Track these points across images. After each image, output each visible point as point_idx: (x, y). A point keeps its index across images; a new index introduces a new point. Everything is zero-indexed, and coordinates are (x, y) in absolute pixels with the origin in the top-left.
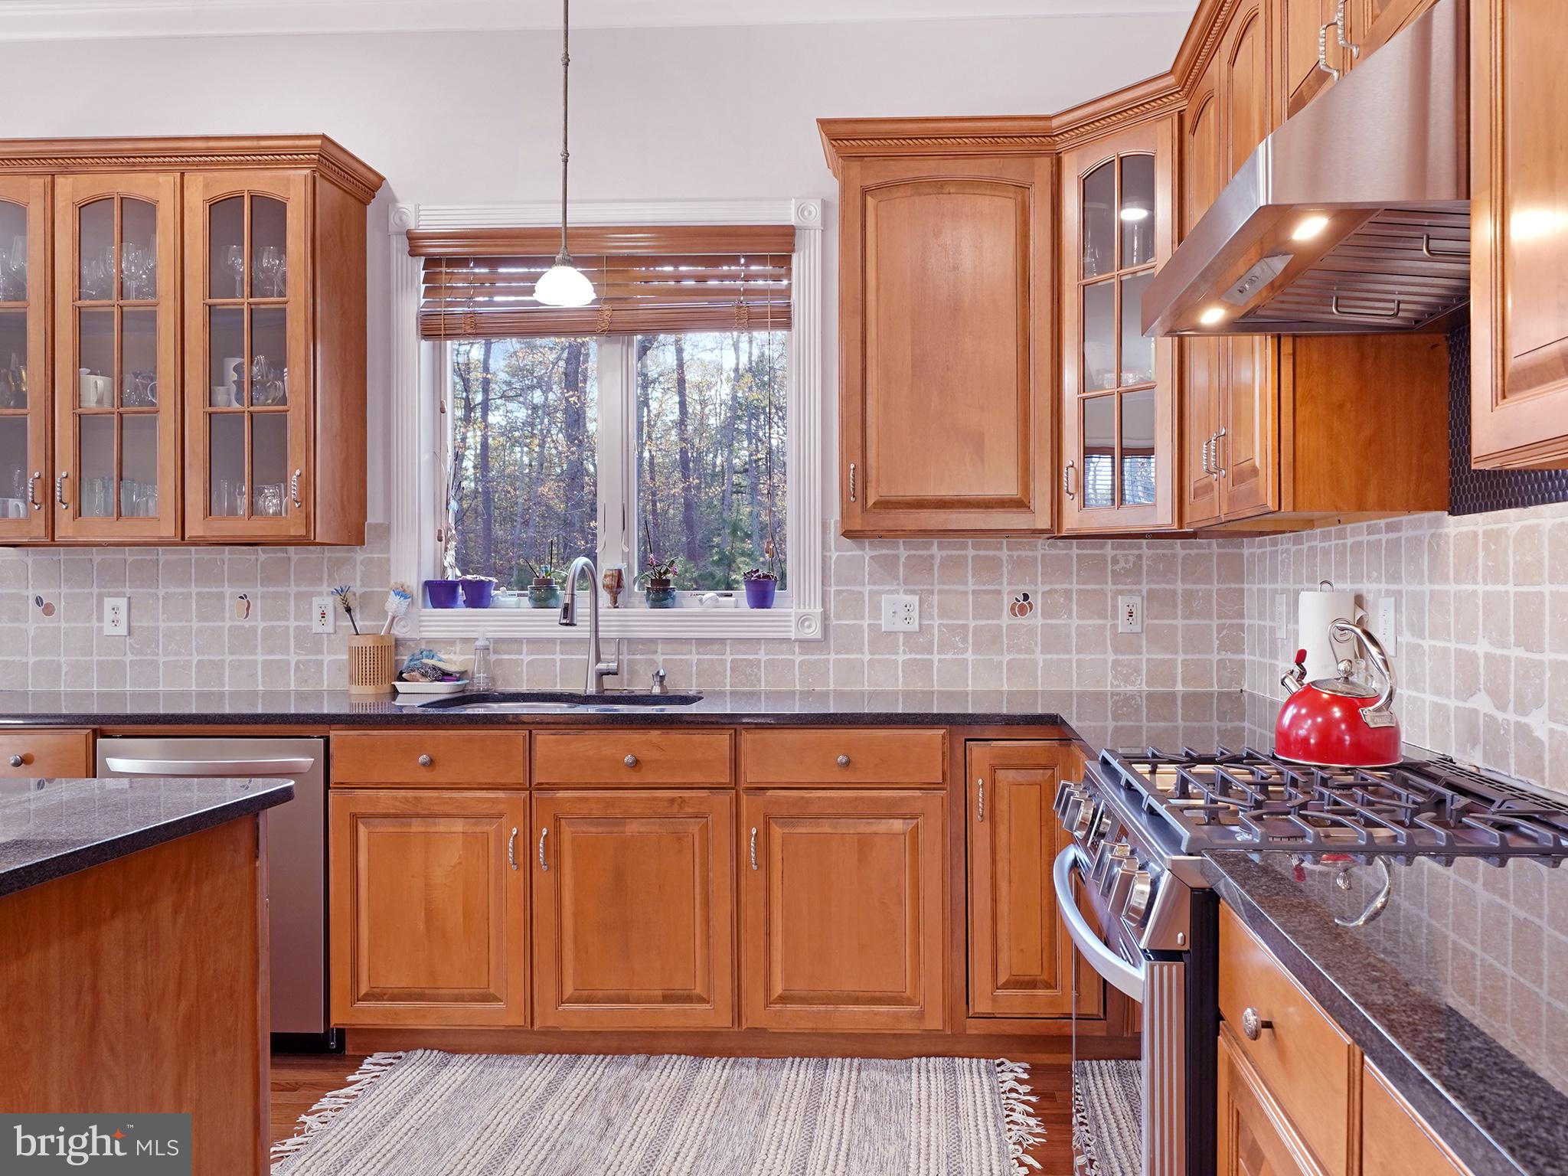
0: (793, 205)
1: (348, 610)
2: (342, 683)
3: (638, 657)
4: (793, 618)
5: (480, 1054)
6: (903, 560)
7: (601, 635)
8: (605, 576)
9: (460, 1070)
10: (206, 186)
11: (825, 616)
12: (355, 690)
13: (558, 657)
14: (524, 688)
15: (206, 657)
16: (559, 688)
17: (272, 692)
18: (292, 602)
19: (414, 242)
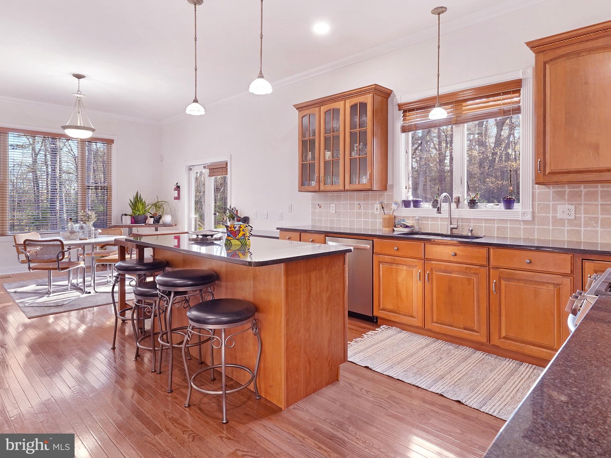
0: (521, 72)
1: (383, 208)
2: (381, 228)
3: (465, 224)
4: (520, 213)
5: (410, 332)
6: (567, 192)
7: (452, 217)
8: (455, 199)
9: (404, 334)
10: (350, 102)
11: (533, 212)
12: (384, 229)
13: (439, 223)
14: (429, 232)
15: (351, 219)
16: (439, 232)
17: (365, 229)
18: (370, 206)
19: (400, 107)
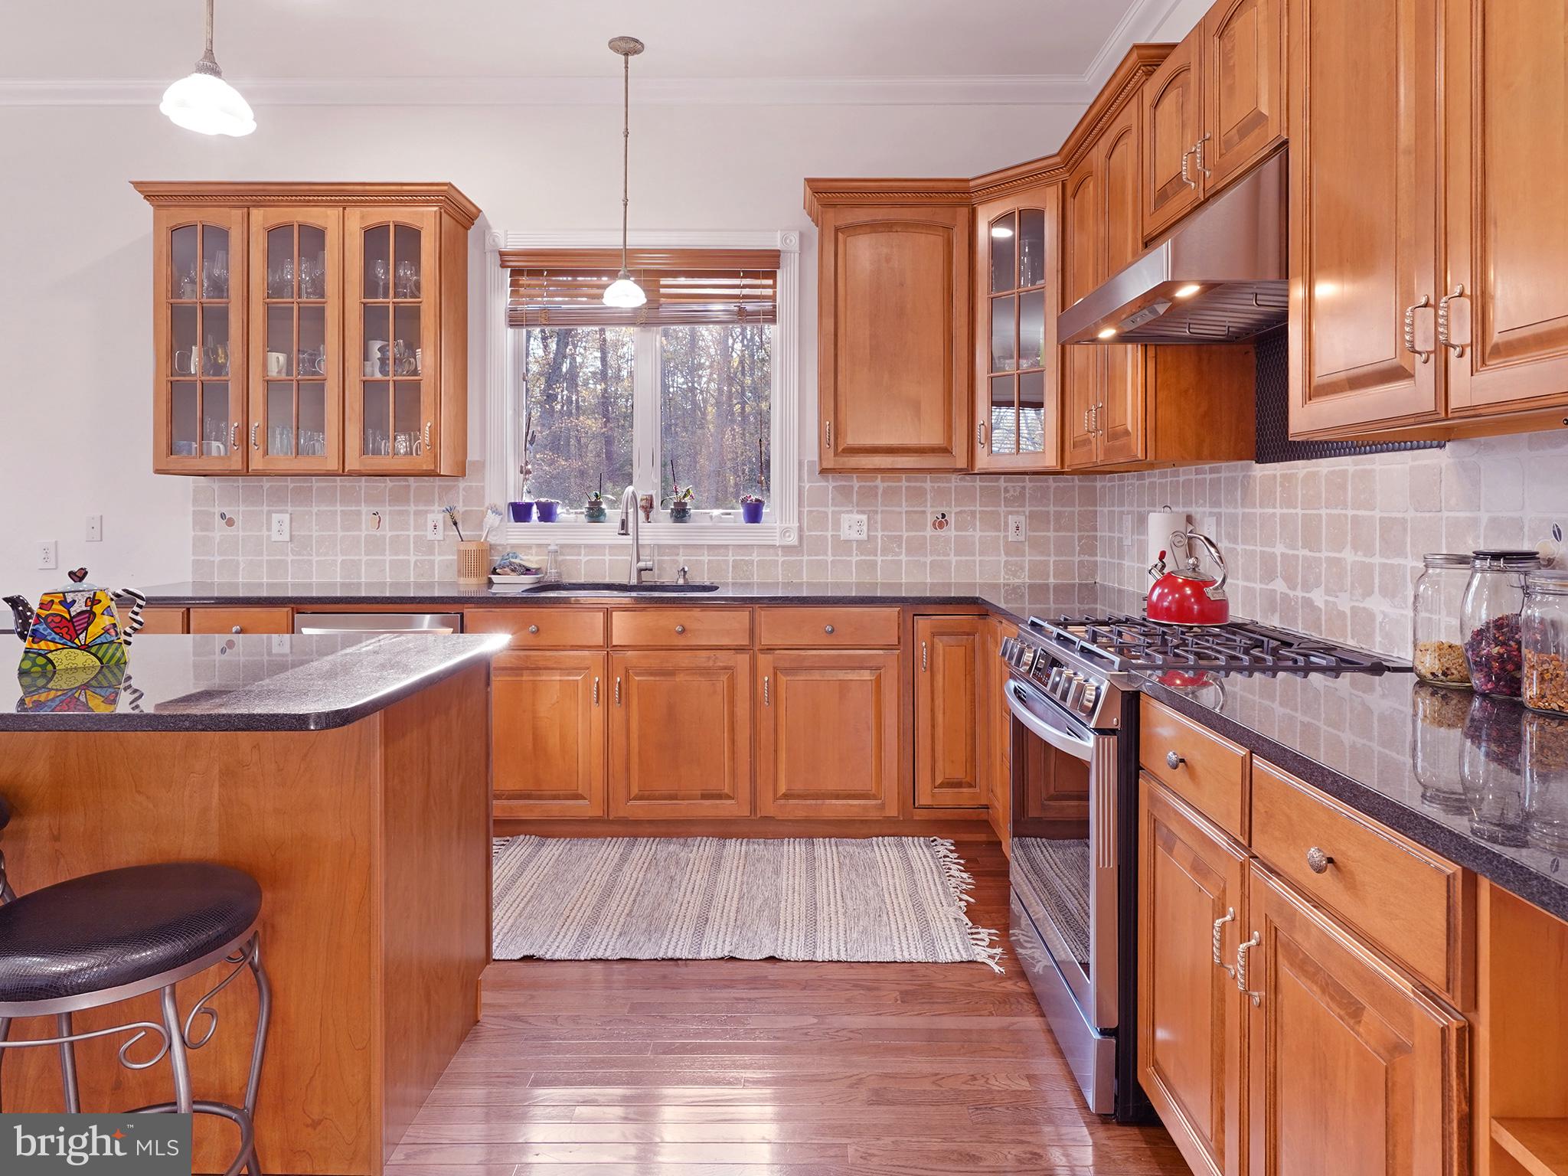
1: (455, 524)
2: (451, 576)
3: (666, 558)
4: (777, 530)
5: (566, 838)
6: (856, 489)
7: (640, 542)
8: (642, 500)
9: (553, 849)
10: (361, 217)
11: (801, 529)
12: (462, 581)
13: (607, 558)
14: (582, 581)
15: (348, 558)
16: (607, 580)
17: (399, 583)
18: (412, 516)
19: (504, 257)
